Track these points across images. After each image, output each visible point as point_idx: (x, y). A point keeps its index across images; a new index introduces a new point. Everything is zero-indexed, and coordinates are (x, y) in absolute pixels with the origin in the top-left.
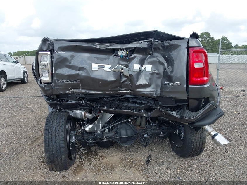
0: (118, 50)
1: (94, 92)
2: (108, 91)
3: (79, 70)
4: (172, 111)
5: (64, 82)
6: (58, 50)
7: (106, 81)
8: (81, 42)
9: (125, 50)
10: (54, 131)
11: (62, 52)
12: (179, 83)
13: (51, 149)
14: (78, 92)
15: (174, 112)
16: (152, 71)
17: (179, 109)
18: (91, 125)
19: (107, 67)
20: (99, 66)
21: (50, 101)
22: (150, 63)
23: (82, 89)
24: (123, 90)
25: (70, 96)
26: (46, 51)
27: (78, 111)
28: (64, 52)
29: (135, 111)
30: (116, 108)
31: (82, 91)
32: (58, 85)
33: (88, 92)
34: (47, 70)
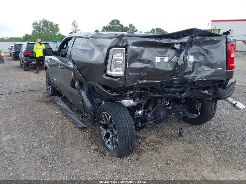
0: (174, 44)
1: (155, 81)
2: (165, 79)
3: (148, 63)
4: (205, 90)
5: (135, 74)
6: (132, 45)
7: (166, 71)
8: (148, 38)
9: (179, 44)
10: (125, 121)
11: (135, 48)
12: (221, 68)
13: (127, 137)
14: (142, 83)
15: (207, 91)
16: (194, 60)
17: (211, 88)
18: (140, 111)
19: (166, 59)
20: (161, 59)
21: (114, 94)
22: (192, 54)
23: (146, 80)
24: (174, 78)
25: (135, 87)
26: (121, 47)
27: (127, 100)
28: (137, 48)
29: (172, 94)
30: (159, 94)
31: (146, 82)
32: (129, 78)
33: (151, 82)
34: (121, 65)
